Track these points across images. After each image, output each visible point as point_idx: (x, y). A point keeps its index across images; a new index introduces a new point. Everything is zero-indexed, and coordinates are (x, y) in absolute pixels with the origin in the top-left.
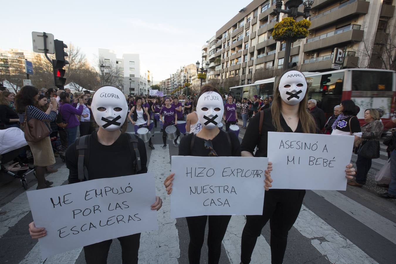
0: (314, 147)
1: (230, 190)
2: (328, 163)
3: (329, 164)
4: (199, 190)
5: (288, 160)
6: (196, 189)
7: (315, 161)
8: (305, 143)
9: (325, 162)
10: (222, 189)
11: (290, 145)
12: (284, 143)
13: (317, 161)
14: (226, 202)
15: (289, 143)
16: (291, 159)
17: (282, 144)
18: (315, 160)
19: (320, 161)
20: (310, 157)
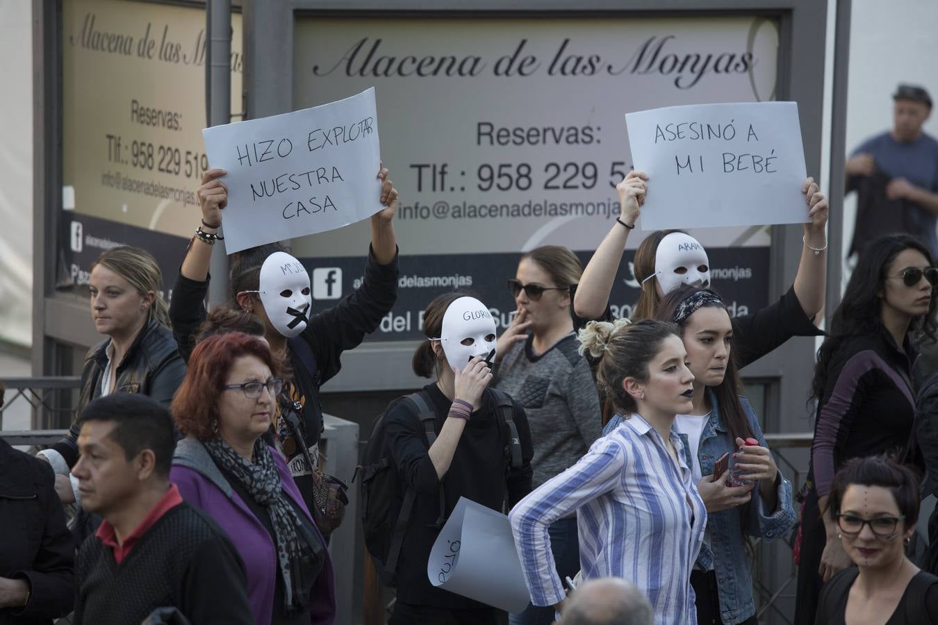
0: (729, 133)
1: (329, 175)
2: (763, 163)
3: (766, 165)
4: (270, 189)
5: (678, 164)
6: (263, 186)
7: (735, 163)
8: (709, 126)
9: (757, 163)
10: (313, 177)
11: (676, 133)
12: (663, 130)
13: (739, 163)
14: (328, 203)
15: (673, 129)
16: (683, 162)
17: (659, 133)
18: (737, 160)
19: (747, 162)
20: (723, 154)
